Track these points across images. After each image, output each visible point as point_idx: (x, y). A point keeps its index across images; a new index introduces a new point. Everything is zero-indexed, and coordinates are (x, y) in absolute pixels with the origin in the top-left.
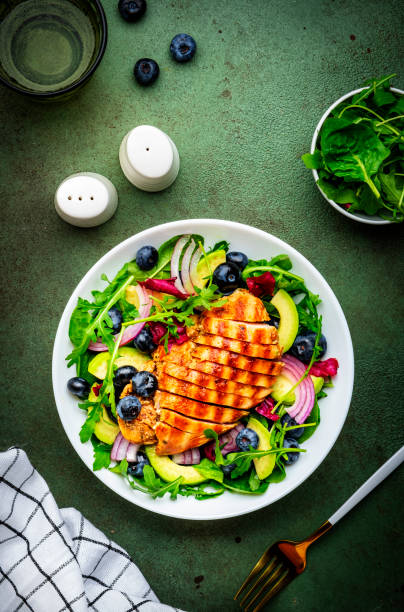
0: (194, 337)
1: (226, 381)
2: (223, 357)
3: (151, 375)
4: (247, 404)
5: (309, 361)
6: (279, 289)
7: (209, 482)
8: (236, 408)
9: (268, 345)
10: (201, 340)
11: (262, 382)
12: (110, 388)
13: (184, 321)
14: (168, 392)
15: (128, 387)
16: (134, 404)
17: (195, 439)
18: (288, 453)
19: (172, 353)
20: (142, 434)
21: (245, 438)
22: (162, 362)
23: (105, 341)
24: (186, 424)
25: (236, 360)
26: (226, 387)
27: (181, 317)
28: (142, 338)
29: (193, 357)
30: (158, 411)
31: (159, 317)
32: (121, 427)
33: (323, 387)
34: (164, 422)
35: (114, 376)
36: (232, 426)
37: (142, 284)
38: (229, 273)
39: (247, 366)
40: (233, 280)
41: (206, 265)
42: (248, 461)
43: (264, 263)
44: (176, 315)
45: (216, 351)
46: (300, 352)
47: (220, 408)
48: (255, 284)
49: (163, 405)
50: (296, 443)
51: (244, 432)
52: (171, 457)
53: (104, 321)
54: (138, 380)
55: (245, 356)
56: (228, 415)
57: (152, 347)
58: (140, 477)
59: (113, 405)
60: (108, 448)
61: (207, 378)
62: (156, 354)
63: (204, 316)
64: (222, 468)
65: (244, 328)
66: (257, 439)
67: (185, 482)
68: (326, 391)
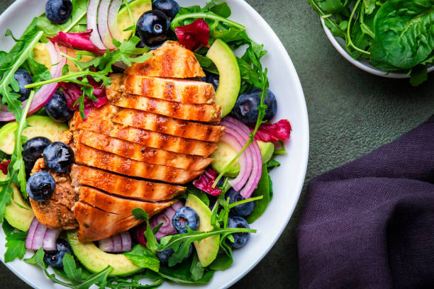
0: (116, 100)
1: (155, 150)
2: (150, 122)
3: (64, 147)
4: (182, 177)
5: (255, 123)
6: (215, 39)
7: (144, 272)
8: (169, 182)
9: (202, 105)
10: (124, 103)
11: (198, 150)
12: (19, 165)
13: (102, 81)
14: (86, 166)
15: (40, 162)
16: (46, 181)
17: (122, 221)
18: (234, 234)
19: (89, 120)
20: (59, 217)
21: (182, 218)
22: (79, 130)
23: (12, 108)
24: (110, 203)
25: (165, 124)
26: (155, 157)
27: (98, 76)
28: (54, 103)
29: (115, 124)
30: (76, 189)
31: (72, 76)
32: (34, 209)
33: (275, 155)
34: (83, 202)
35: (22, 149)
36: (167, 204)
37: (53, 40)
38: (154, 23)
39: (178, 131)
40: (160, 31)
41: (128, 14)
42: (187, 246)
43: (198, 9)
44: (93, 74)
45: (141, 115)
46: (243, 113)
47: (151, 182)
48: (186, 34)
49: (81, 181)
50: (244, 223)
51: (181, 211)
52: (97, 244)
53: (10, 85)
54: (50, 152)
55: (175, 119)
56: (160, 192)
57: (67, 114)
58: (59, 268)
59: (23, 184)
60: (23, 236)
61: (131, 147)
62: (73, 123)
63: (127, 75)
64: (157, 255)
65: (172, 86)
66: (197, 219)
67: (115, 273)
68: (278, 159)
